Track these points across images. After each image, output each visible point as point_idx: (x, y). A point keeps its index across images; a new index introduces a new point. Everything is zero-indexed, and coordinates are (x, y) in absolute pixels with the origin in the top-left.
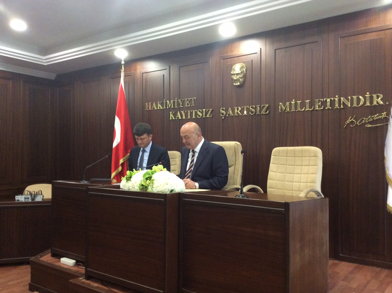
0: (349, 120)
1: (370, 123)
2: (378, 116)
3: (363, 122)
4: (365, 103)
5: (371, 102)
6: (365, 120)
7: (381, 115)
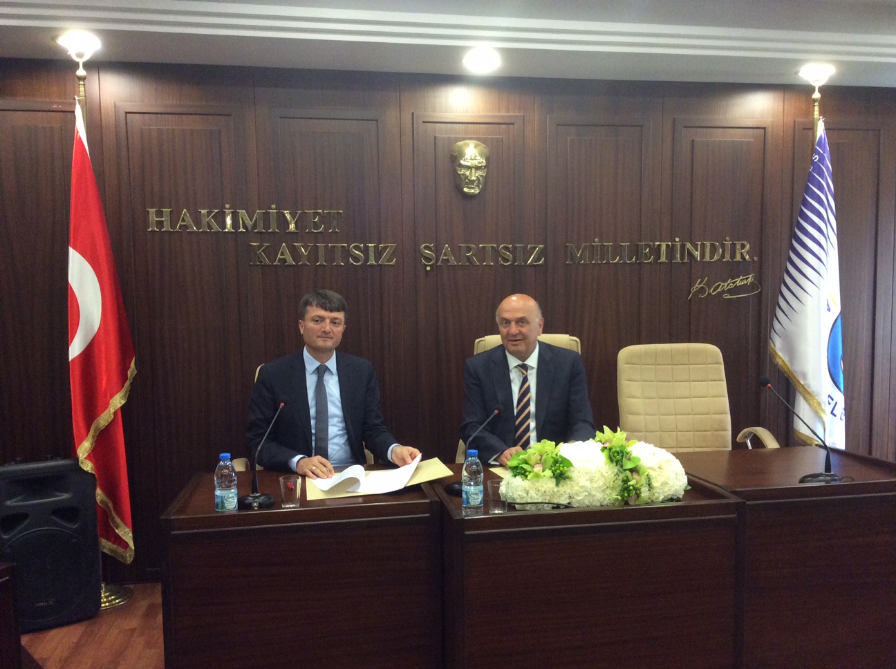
0: (696, 286)
1: (730, 291)
2: (741, 280)
3: (719, 290)
4: (723, 256)
5: (733, 255)
6: (723, 286)
7: (747, 279)
